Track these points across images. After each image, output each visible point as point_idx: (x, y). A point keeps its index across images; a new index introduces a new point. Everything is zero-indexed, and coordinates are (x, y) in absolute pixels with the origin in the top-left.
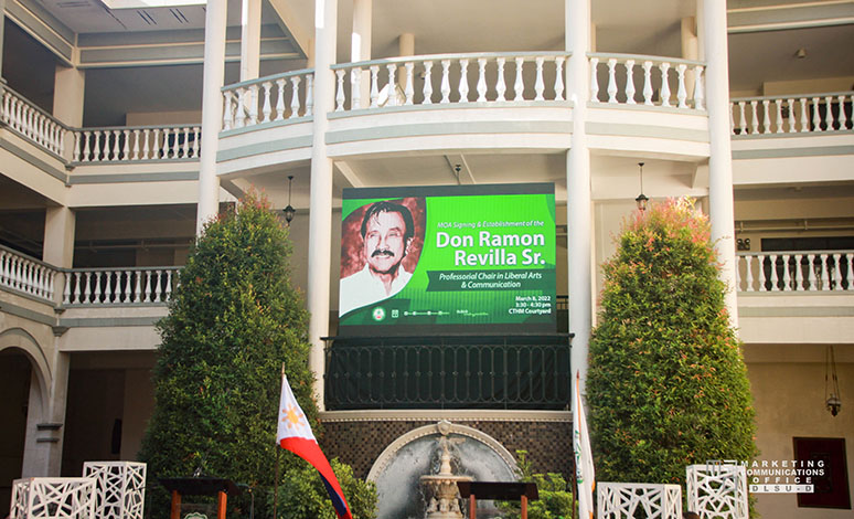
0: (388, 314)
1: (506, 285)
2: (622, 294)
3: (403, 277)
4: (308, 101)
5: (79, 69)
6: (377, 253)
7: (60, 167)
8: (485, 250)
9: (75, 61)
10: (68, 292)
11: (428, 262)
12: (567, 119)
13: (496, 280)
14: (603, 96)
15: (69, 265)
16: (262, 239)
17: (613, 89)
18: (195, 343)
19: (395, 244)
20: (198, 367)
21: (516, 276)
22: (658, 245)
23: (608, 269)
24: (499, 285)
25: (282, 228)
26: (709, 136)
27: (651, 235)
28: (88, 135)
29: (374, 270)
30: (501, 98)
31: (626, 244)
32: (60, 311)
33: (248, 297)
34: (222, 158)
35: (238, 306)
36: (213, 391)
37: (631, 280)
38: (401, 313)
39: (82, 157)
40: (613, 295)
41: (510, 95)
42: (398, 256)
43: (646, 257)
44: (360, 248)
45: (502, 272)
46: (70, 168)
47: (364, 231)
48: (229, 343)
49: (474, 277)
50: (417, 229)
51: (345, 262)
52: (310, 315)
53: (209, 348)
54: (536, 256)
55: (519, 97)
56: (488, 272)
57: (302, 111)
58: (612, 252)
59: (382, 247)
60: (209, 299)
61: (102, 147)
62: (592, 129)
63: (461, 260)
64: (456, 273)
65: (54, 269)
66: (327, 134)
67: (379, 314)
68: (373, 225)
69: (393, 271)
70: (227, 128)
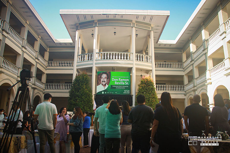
0: (104, 93)
1: (123, 88)
2: (142, 89)
3: (107, 86)
4: (92, 58)
5: (49, 52)
6: (103, 81)
7: (45, 67)
8: (120, 81)
9: (48, 51)
10: (45, 87)
11: (111, 84)
12: (132, 63)
13: (121, 87)
14: (137, 60)
15: (45, 83)
16: (86, 79)
17: (139, 59)
18: (76, 94)
19: (106, 80)
20: (77, 98)
21: (124, 87)
22: (147, 82)
23: (139, 85)
24: (122, 88)
25: (89, 77)
26: (152, 67)
27: (146, 81)
28: (49, 62)
29: (102, 84)
30: (123, 59)
31: (142, 82)
32: (44, 90)
33: (84, 87)
34: (77, 66)
35: (83, 89)
36: (79, 102)
37: (143, 87)
38: (106, 93)
39: (48, 66)
40: (140, 89)
41: (124, 59)
42: (106, 82)
43: (145, 83)
44: (100, 80)
45: (122, 86)
46: (46, 67)
47: (101, 77)
48: (81, 94)
49: (118, 86)
50: (109, 77)
51: (98, 83)
52: (92, 91)
53: (78, 95)
54: (127, 83)
55: (125, 59)
56: (120, 86)
57: (91, 59)
58: (140, 83)
59: (104, 80)
60: (78, 88)
61: (50, 64)
62: (136, 64)
63: (116, 83)
64: (115, 85)
65: (43, 83)
66: (95, 63)
67: (103, 93)
68: (102, 77)
69: (105, 85)
70: (78, 61)
